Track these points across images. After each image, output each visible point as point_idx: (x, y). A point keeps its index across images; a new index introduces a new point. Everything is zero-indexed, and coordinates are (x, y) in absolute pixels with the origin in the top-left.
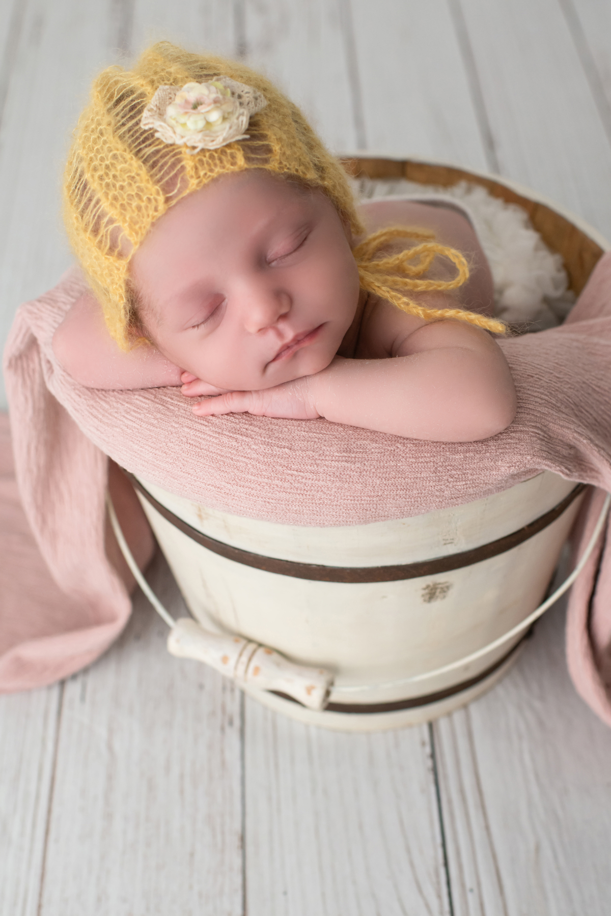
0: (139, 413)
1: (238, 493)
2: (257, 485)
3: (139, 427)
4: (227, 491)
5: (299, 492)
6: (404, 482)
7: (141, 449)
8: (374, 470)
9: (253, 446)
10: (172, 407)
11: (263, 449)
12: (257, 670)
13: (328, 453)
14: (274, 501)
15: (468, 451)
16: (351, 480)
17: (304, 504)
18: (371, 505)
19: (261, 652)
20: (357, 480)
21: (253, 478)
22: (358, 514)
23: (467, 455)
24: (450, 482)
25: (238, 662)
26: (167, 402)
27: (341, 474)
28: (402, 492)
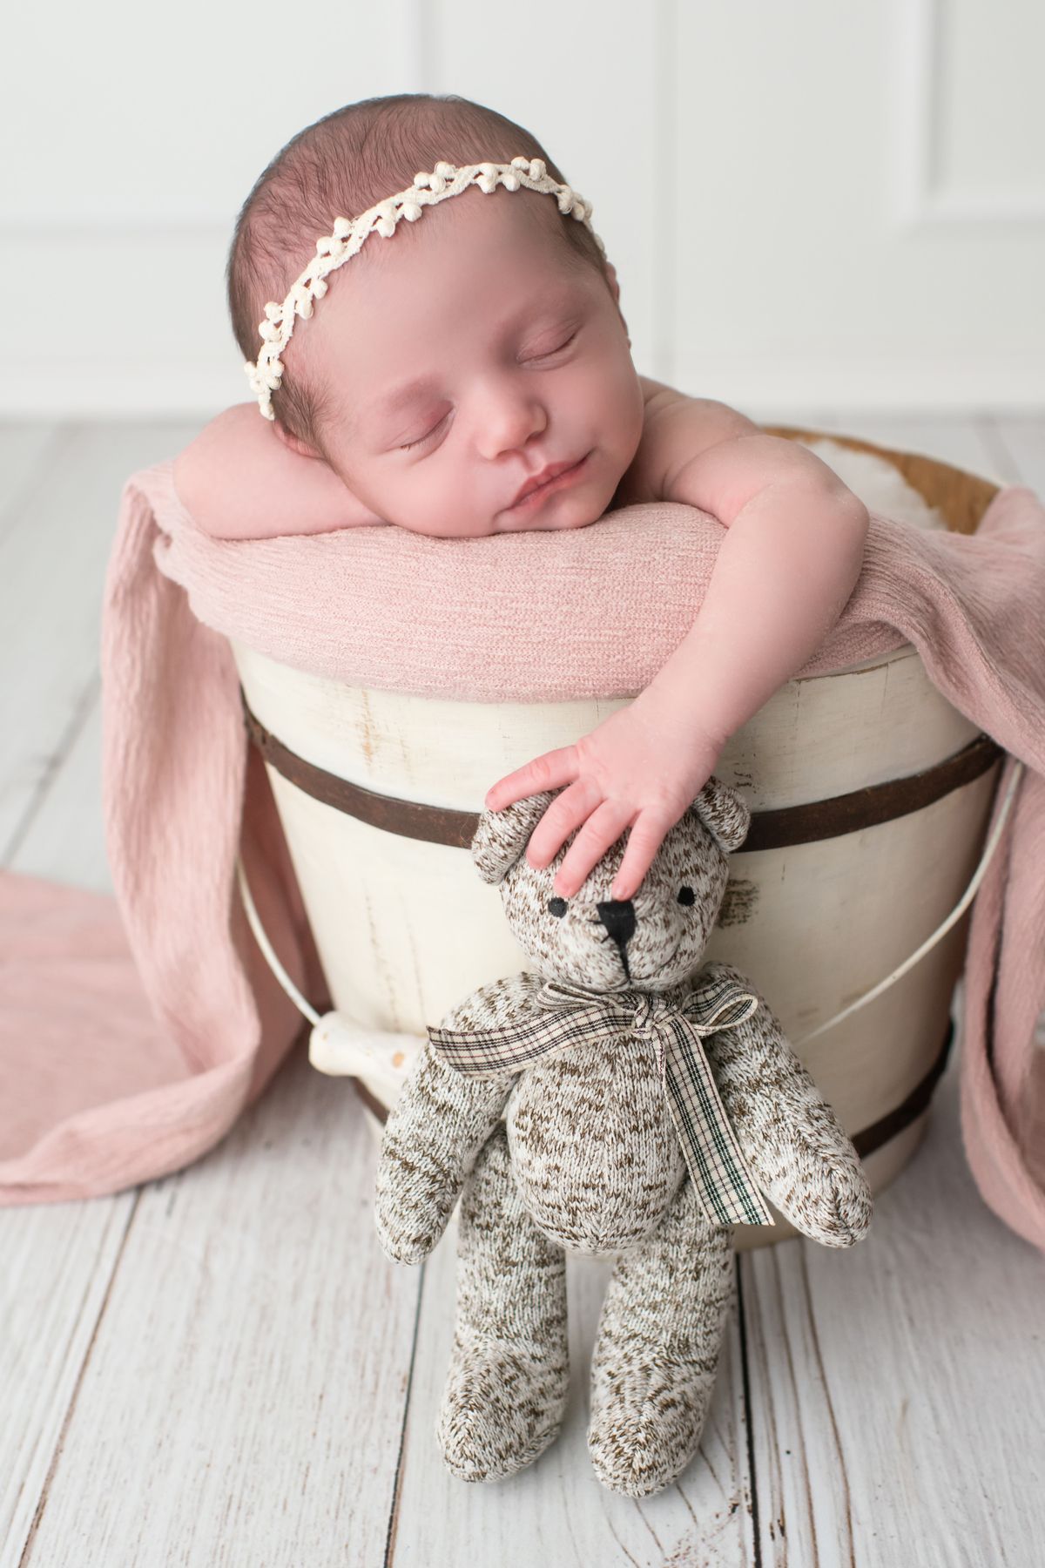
1: (417, 637)
2: (445, 619)
4: (402, 636)
5: (507, 623)
6: (664, 609)
7: (279, 598)
8: (618, 588)
9: (441, 565)
11: (454, 567)
14: (469, 643)
16: (584, 601)
17: (515, 645)
18: (615, 646)
20: (594, 602)
21: (439, 608)
22: (595, 662)
27: (569, 593)
28: (662, 627)
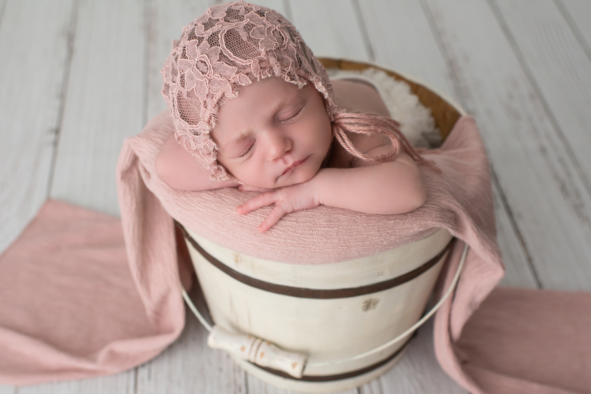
0: (206, 203)
1: (266, 248)
2: (277, 243)
3: (206, 211)
4: (260, 247)
5: (302, 246)
6: (361, 237)
8: (344, 231)
10: (225, 200)
12: (262, 354)
13: (318, 223)
14: (287, 252)
15: (395, 219)
16: (332, 238)
17: (305, 253)
18: (343, 252)
19: (264, 344)
20: (335, 238)
21: (275, 239)
22: (335, 257)
23: (396, 221)
24: (386, 237)
25: (251, 350)
26: (222, 197)
27: (326, 234)
28: (360, 243)
